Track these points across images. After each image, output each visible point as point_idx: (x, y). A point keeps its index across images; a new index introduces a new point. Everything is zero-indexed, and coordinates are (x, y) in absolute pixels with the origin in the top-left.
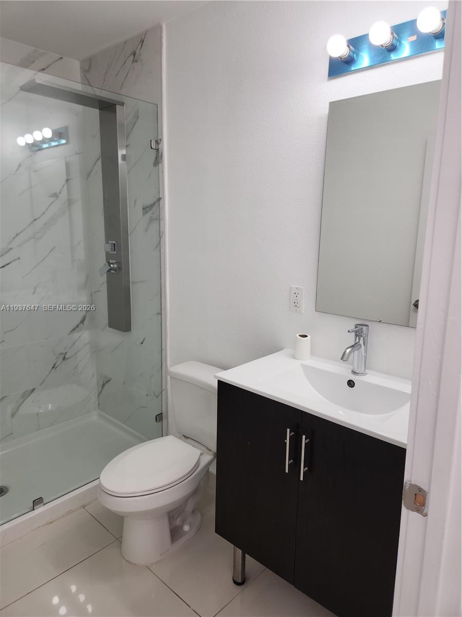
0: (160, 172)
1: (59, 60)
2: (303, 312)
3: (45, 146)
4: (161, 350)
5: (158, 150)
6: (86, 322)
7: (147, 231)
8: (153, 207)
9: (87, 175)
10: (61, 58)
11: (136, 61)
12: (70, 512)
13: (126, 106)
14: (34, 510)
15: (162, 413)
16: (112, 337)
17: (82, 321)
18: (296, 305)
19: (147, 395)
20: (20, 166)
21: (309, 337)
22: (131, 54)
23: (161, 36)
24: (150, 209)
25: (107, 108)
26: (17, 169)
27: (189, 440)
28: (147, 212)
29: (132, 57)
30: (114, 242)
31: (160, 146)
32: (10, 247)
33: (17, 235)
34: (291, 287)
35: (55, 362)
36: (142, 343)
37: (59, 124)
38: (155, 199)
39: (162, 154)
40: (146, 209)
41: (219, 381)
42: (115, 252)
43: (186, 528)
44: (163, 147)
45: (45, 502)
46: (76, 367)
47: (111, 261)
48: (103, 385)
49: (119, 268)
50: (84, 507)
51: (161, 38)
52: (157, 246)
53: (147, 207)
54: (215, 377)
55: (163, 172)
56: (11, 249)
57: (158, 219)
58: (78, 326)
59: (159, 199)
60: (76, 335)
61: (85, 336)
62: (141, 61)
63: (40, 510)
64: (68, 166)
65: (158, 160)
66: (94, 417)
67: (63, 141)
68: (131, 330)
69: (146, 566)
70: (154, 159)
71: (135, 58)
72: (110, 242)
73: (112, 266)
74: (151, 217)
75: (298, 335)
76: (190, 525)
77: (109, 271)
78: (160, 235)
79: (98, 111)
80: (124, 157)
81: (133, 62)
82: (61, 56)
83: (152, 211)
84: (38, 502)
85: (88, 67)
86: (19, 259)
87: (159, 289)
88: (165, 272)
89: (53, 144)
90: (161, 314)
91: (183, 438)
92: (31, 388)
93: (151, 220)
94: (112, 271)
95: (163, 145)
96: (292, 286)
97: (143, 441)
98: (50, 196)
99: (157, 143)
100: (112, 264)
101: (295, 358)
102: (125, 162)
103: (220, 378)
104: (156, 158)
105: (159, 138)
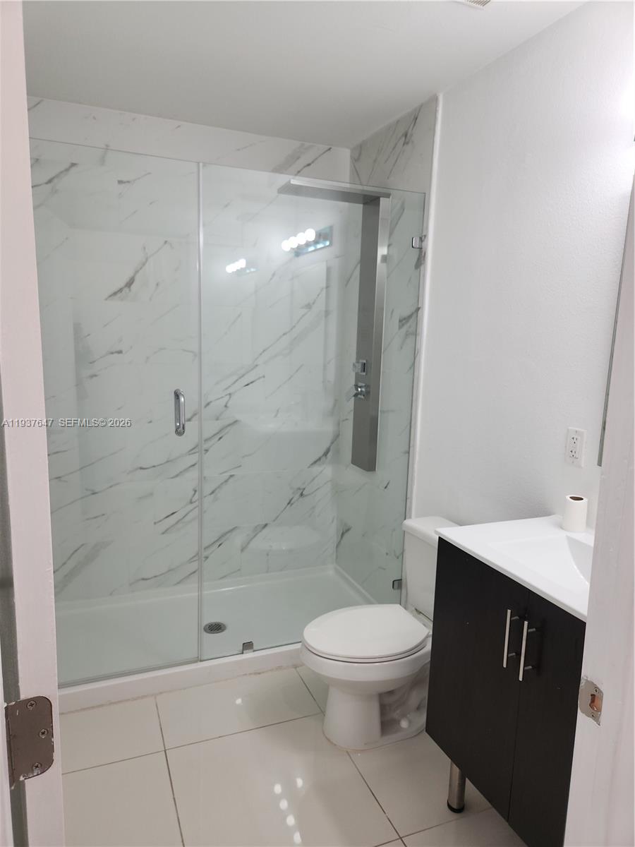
0: (421, 276)
1: (327, 151)
2: (583, 466)
3: (312, 248)
4: (406, 498)
5: (421, 248)
6: (329, 455)
7: (401, 348)
8: (411, 319)
9: (346, 282)
10: (330, 149)
11: (408, 143)
12: (280, 668)
13: (393, 198)
14: (243, 653)
15: (401, 580)
16: (354, 475)
17: (326, 454)
18: (573, 455)
19: (387, 554)
20: (274, 275)
21: (585, 500)
22: (403, 135)
23: (436, 110)
24: (407, 322)
25: (370, 201)
26: (271, 279)
27: (421, 616)
28: (403, 325)
29: (404, 138)
30: (365, 361)
31: (424, 244)
32: (255, 363)
33: (264, 351)
34: (568, 430)
35: (291, 497)
36: (386, 488)
37: (323, 225)
38: (413, 309)
39: (425, 254)
40: (403, 321)
41: (439, 538)
42: (364, 374)
43: (404, 724)
44: (427, 245)
45: (255, 648)
46: (314, 508)
47: (360, 384)
48: (343, 534)
49: (368, 393)
50: (296, 668)
51: (436, 111)
52: (410, 368)
53: (405, 319)
54: (436, 532)
55: (424, 276)
56: (257, 366)
57: (415, 334)
58: (320, 459)
59: (418, 309)
60: (317, 469)
61: (327, 471)
62: (413, 142)
63: (249, 655)
64: (329, 270)
65: (420, 261)
66: (330, 571)
67: (328, 243)
68: (375, 470)
69: (347, 752)
70: (416, 260)
71: (407, 140)
72: (361, 361)
73: (359, 389)
74: (407, 331)
75: (568, 497)
76: (410, 722)
77: (356, 395)
78: (415, 354)
79: (361, 206)
80: (385, 258)
81: (404, 144)
82: (329, 147)
83: (408, 324)
84: (248, 646)
85: (359, 154)
86: (264, 377)
87: (409, 421)
88: (417, 400)
89: (319, 246)
90: (409, 453)
91: (415, 612)
92: (264, 523)
93: (407, 335)
94: (359, 396)
95: (427, 242)
96: (570, 428)
97: (369, 603)
98: (302, 308)
99: (421, 240)
100: (360, 387)
101: (562, 528)
102: (385, 264)
103: (442, 535)
104: (419, 259)
105: (424, 234)
